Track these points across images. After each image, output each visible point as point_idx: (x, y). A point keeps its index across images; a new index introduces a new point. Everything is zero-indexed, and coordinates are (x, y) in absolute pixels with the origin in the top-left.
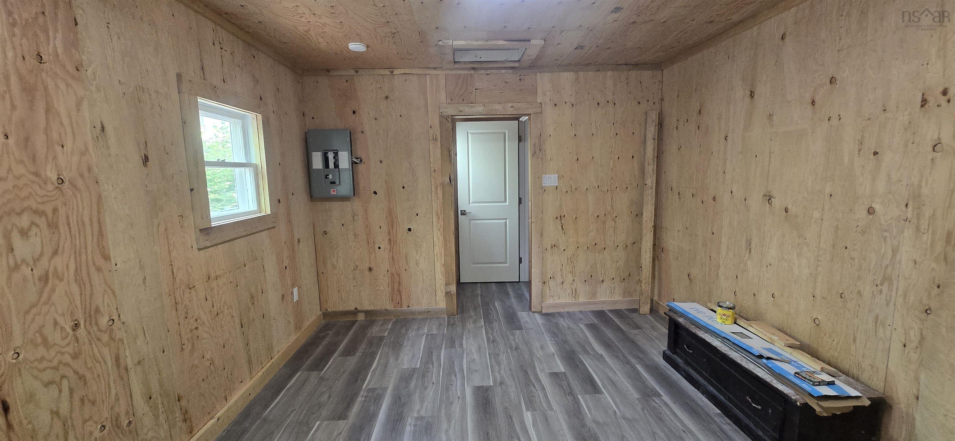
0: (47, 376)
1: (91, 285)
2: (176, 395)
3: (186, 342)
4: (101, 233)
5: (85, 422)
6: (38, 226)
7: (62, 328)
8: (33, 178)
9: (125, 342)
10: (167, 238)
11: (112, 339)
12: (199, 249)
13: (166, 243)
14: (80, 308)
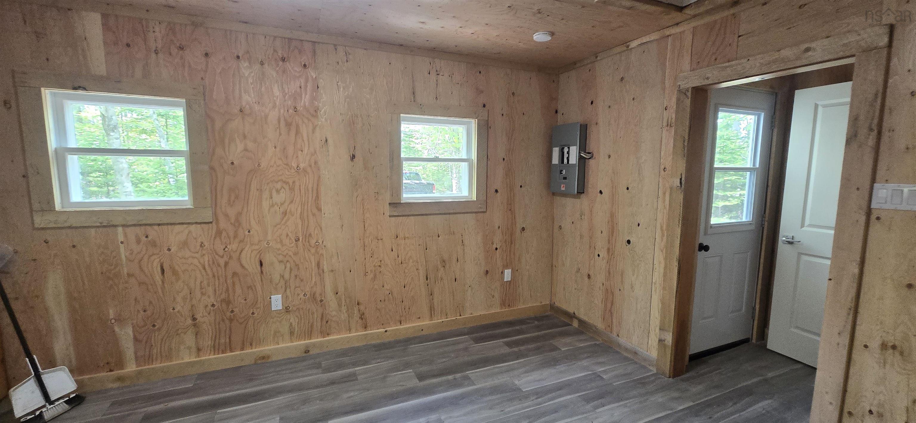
0: (281, 258)
1: (308, 221)
2: (357, 300)
3: (369, 272)
4: (318, 197)
5: (296, 287)
6: (285, 189)
7: (290, 239)
8: (285, 166)
9: (325, 256)
10: (363, 205)
11: (317, 252)
12: (390, 216)
13: (362, 207)
14: (300, 231)
